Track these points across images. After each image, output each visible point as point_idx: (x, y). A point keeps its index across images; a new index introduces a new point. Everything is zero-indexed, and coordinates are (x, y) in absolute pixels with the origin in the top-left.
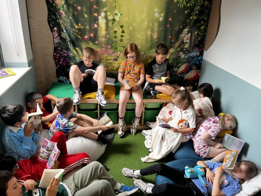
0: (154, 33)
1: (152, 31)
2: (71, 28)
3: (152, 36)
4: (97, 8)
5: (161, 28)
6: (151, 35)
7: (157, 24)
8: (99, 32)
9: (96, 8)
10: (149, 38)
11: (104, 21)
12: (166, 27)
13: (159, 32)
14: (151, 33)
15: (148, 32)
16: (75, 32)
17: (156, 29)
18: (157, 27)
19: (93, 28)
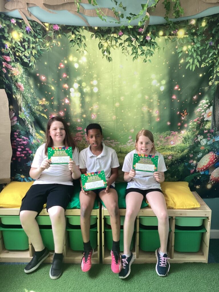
0: (153, 109)
1: (150, 106)
2: (33, 105)
3: (150, 114)
4: (68, 77)
5: (164, 101)
6: (149, 112)
7: (156, 96)
8: (72, 110)
9: (66, 77)
10: (146, 117)
11: (79, 95)
12: (171, 99)
13: (160, 108)
14: (149, 109)
15: (144, 108)
16: (37, 110)
17: (156, 103)
18: (157, 99)
19: (63, 104)
